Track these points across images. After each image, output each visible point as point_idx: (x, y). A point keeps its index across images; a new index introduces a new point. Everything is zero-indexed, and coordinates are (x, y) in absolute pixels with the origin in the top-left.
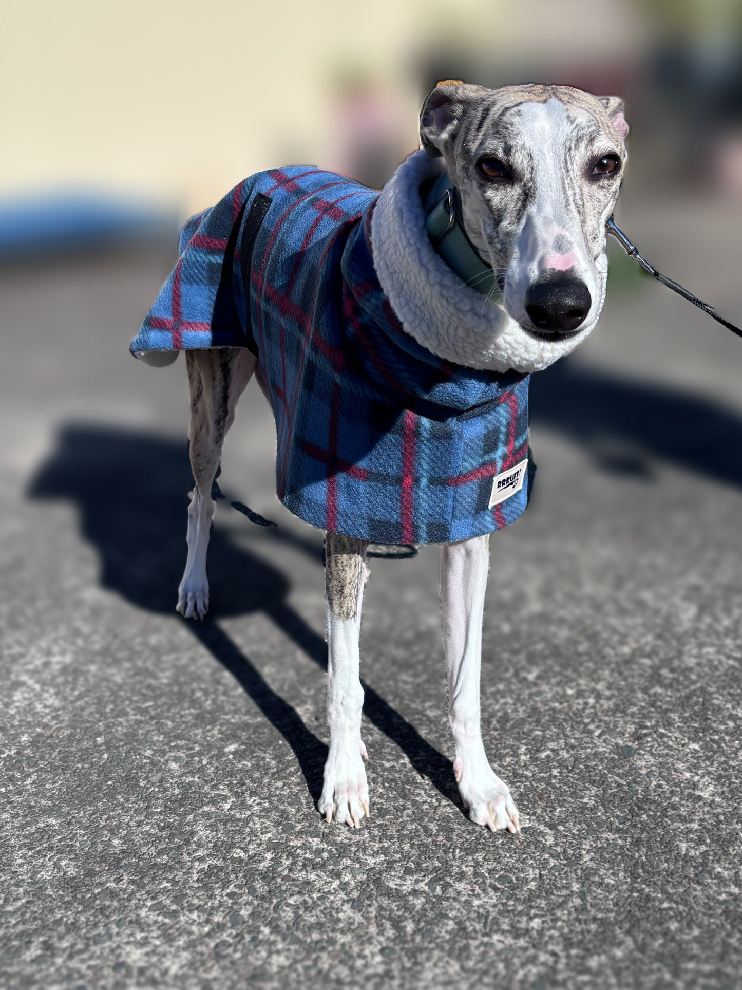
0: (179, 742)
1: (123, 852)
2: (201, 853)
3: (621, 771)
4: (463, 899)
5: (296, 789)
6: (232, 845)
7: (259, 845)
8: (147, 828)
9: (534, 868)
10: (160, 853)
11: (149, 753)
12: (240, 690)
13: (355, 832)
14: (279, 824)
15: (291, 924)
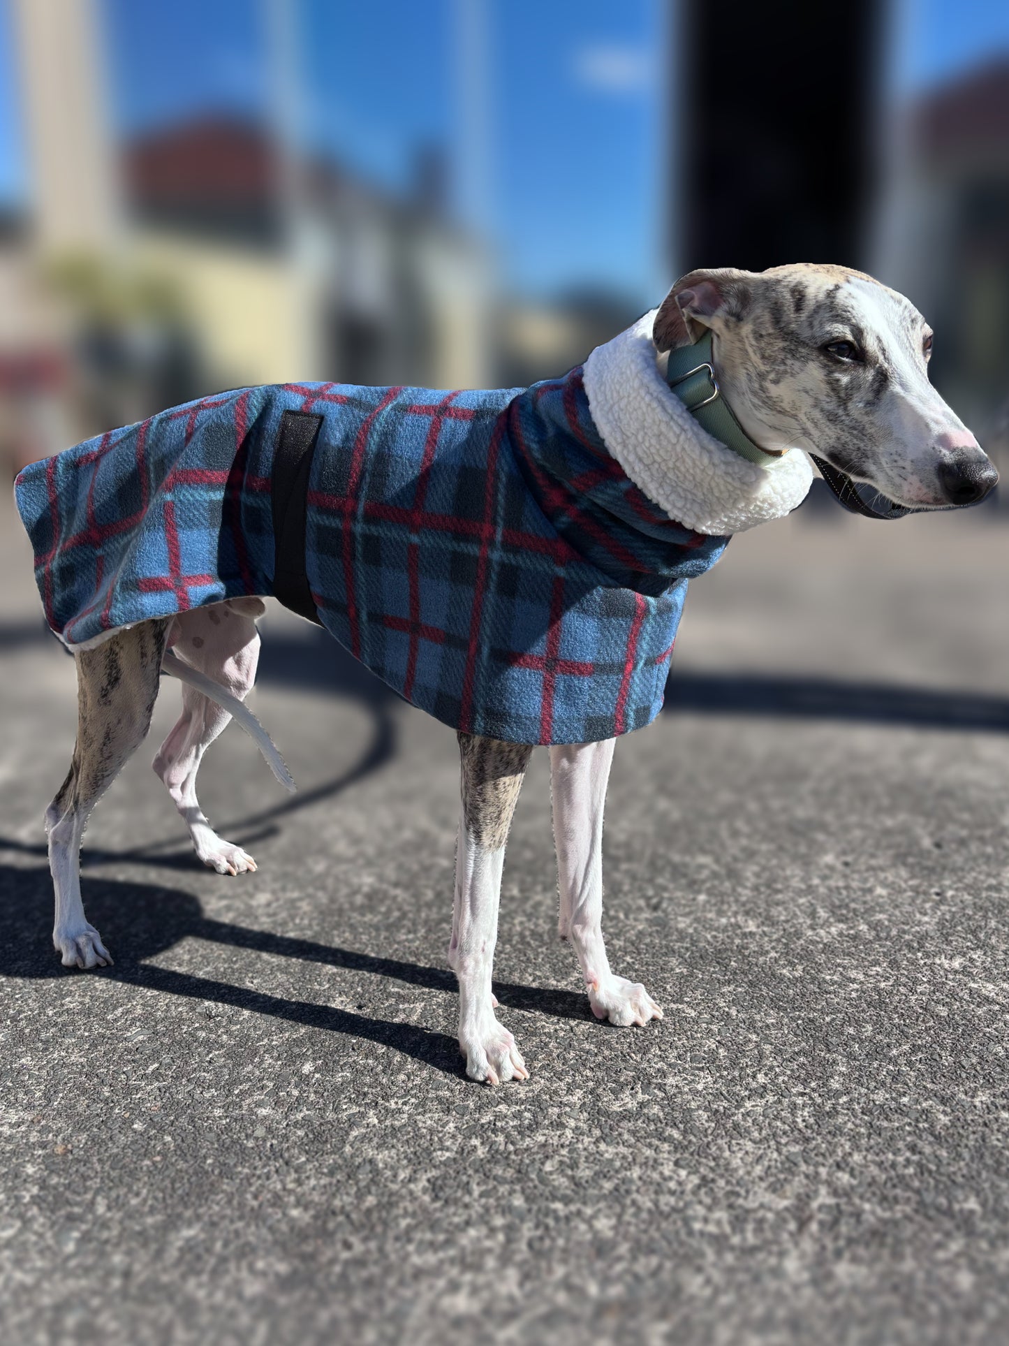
0: (241, 1087)
1: (316, 1217)
2: (402, 1175)
3: (674, 937)
4: (686, 1089)
5: (425, 1074)
6: (429, 1153)
7: (454, 1137)
8: (313, 1182)
9: (708, 1039)
10: (360, 1196)
11: (218, 1112)
12: (246, 1013)
13: (528, 1082)
14: (448, 1110)
15: (573, 1187)
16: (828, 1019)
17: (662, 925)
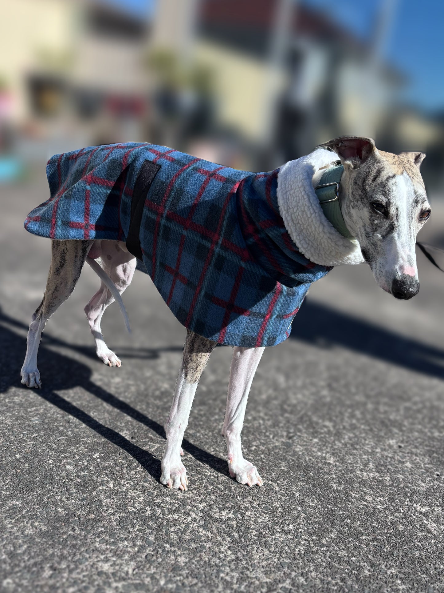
0: (65, 454)
1: (67, 515)
2: (110, 511)
3: (290, 454)
4: (253, 519)
5: (143, 474)
6: (126, 506)
7: (140, 503)
8: (73, 501)
9: (277, 502)
10: (89, 513)
11: (51, 461)
12: (84, 425)
13: (185, 492)
14: (144, 492)
15: (178, 541)
16: (341, 513)
17: (288, 446)
